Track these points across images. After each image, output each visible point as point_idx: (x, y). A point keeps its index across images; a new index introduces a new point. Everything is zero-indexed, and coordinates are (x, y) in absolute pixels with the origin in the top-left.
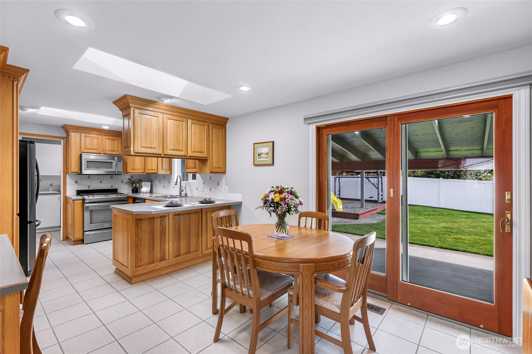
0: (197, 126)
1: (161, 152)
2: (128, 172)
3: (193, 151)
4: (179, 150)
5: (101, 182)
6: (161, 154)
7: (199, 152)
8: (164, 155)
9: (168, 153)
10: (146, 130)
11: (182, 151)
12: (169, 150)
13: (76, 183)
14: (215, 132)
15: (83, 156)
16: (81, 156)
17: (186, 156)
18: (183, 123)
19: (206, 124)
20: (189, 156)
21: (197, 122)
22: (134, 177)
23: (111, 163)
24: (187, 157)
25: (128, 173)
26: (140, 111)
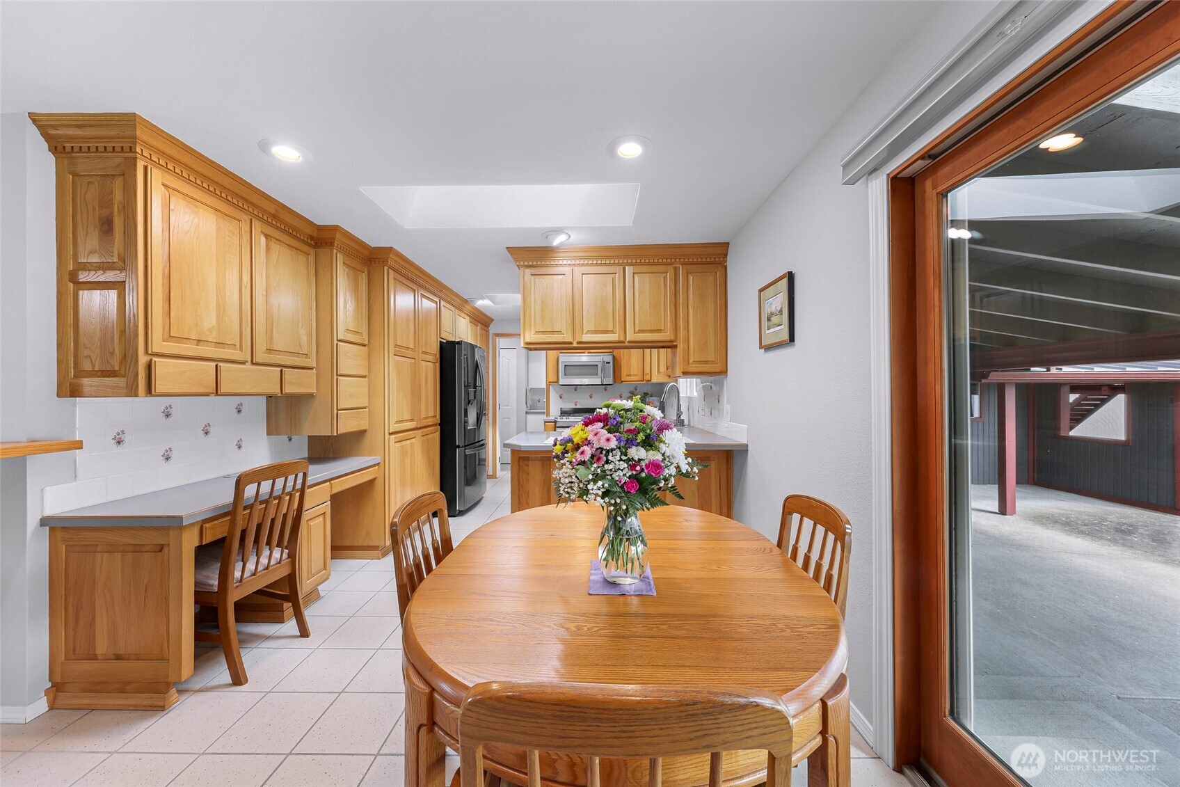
0: (647, 278)
1: (570, 339)
2: (623, 380)
3: (637, 329)
4: (606, 332)
5: (591, 397)
6: (571, 343)
7: (651, 331)
8: (578, 343)
9: (584, 340)
10: (542, 301)
11: (612, 332)
12: (586, 334)
13: (561, 398)
14: (692, 283)
15: (560, 357)
16: (558, 359)
17: (623, 342)
18: (615, 276)
19: (671, 269)
20: (629, 342)
21: (645, 269)
22: (638, 388)
23: (596, 367)
24: (627, 344)
25: (622, 382)
26: (532, 271)
